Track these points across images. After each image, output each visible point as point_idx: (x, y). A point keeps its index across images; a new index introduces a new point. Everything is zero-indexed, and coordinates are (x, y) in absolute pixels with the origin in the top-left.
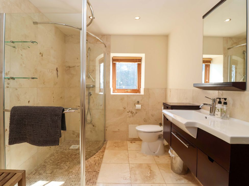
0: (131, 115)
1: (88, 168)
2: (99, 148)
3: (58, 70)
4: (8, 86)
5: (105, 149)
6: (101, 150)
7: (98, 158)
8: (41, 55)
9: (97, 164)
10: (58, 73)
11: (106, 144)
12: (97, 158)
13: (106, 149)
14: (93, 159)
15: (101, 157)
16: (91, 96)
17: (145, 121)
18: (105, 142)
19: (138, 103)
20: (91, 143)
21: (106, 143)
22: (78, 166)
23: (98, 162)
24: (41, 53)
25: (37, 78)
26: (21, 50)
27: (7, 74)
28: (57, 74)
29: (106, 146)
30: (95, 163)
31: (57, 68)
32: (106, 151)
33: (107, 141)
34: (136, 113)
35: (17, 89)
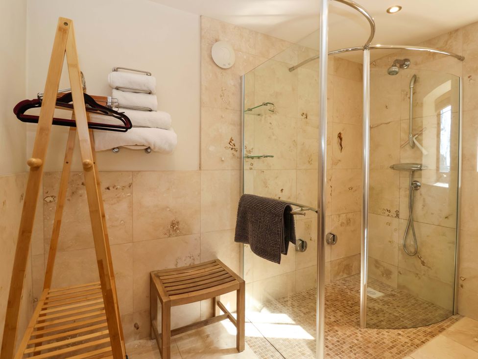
1: (369, 345)
2: (426, 323)
3: (342, 136)
4: (252, 167)
5: (440, 332)
6: (428, 329)
7: (407, 340)
8: (305, 116)
9: (395, 350)
10: (342, 142)
11: (453, 323)
12: (403, 339)
13: (444, 332)
14: (393, 336)
15: (417, 342)
16: (417, 190)
18: (454, 317)
20: (413, 301)
21: (457, 320)
22: (353, 329)
23: (402, 348)
24: (303, 114)
27: (250, 152)
28: (341, 145)
29: (448, 326)
30: (391, 345)
31: (340, 134)
32: (441, 338)
33: (463, 316)
35: (263, 172)
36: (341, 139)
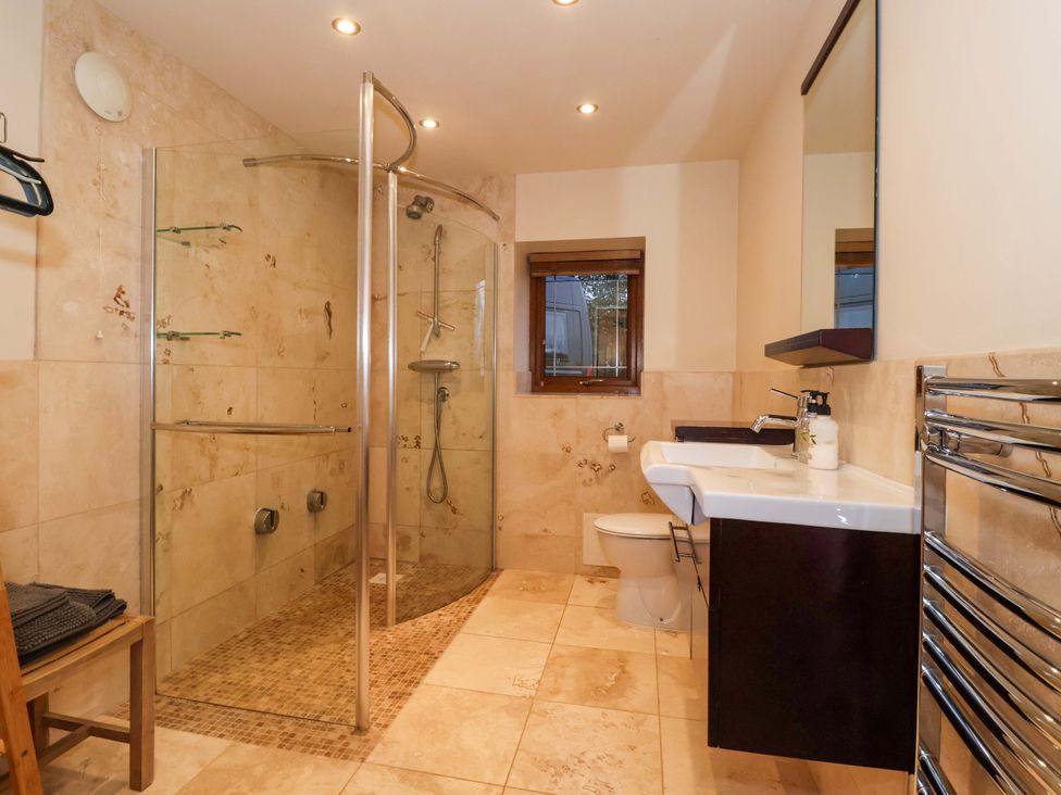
0: (593, 476)
1: (407, 642)
2: (467, 591)
3: (332, 309)
4: (167, 357)
5: (484, 594)
6: (471, 597)
7: (452, 618)
8: (271, 262)
9: (441, 634)
10: (332, 320)
11: (494, 581)
12: (446, 619)
13: (489, 593)
14: (434, 619)
15: (463, 615)
16: (444, 400)
17: (646, 502)
18: (495, 573)
19: (619, 429)
20: (444, 571)
21: (498, 576)
22: (378, 632)
23: (449, 629)
24: (269, 256)
25: (239, 334)
26: (206, 250)
27: (163, 324)
28: (330, 324)
29: (491, 586)
30: (435, 630)
31: (328, 303)
32: (487, 601)
33: (502, 570)
34: (613, 468)
35: (192, 370)
36: (330, 314)
